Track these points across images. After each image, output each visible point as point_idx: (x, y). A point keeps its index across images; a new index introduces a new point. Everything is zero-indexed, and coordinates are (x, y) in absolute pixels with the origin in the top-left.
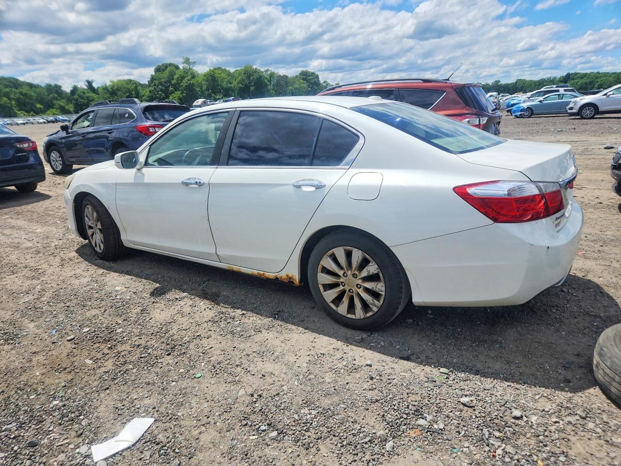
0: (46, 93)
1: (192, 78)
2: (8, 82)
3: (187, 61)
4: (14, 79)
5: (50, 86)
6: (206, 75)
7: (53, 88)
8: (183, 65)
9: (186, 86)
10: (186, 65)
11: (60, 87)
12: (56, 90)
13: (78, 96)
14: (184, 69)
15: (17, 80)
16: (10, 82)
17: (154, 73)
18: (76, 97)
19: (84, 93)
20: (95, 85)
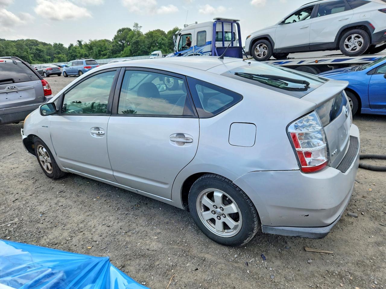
0: (54, 49)
1: (139, 37)
2: (31, 42)
3: (136, 25)
4: (35, 40)
5: (56, 44)
6: (147, 34)
7: (58, 45)
8: (134, 28)
9: (134, 42)
10: (135, 28)
11: (62, 45)
12: (59, 47)
13: (73, 50)
14: (134, 30)
15: (36, 41)
16: (32, 42)
17: (116, 35)
18: (71, 51)
19: (76, 48)
20: (83, 43)
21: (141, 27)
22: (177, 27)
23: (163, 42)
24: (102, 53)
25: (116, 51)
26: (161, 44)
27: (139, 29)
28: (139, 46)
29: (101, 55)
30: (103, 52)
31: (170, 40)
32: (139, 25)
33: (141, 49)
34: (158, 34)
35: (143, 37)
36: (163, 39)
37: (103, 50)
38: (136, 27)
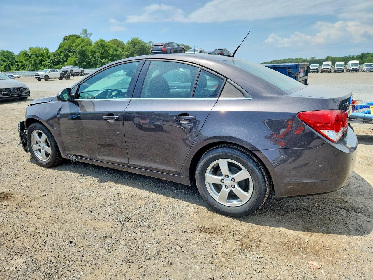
21: (91, 34)
22: (137, 38)
23: (115, 53)
24: (43, 63)
25: (58, 62)
26: (113, 55)
27: (88, 36)
28: (85, 57)
29: (42, 65)
30: (44, 61)
31: (127, 51)
32: (88, 32)
33: (87, 59)
34: (111, 44)
35: (92, 47)
36: (117, 50)
37: (45, 59)
38: (84, 35)
